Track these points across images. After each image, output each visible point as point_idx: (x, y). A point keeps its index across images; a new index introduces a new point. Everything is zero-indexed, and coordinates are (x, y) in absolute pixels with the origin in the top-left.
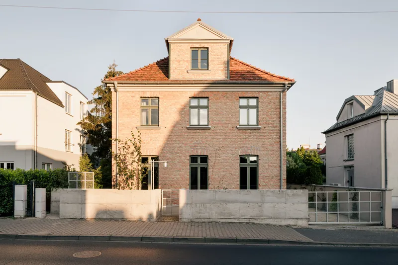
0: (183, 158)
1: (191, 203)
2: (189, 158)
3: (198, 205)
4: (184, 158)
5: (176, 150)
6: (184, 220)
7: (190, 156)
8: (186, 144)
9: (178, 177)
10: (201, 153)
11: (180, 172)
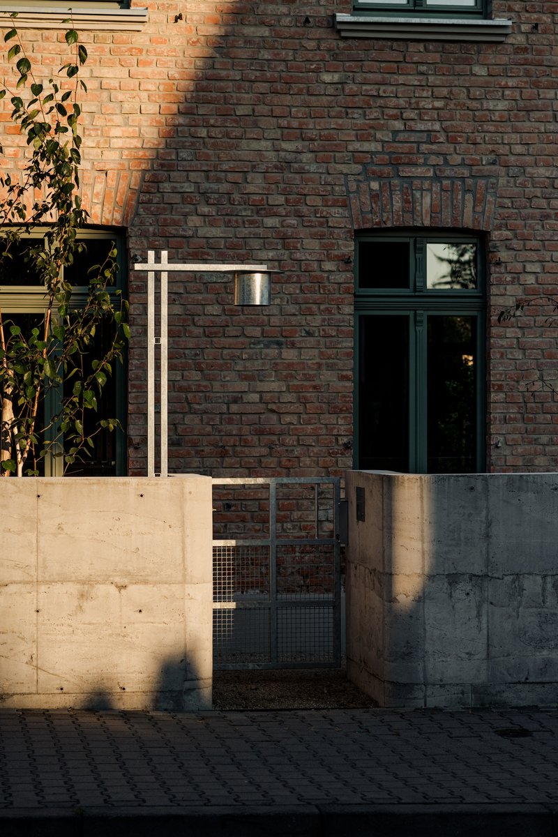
0: (310, 248)
1: (478, 569)
2: (349, 248)
3: (532, 585)
4: (314, 244)
5: (256, 184)
6: (436, 698)
7: (359, 233)
8: (327, 149)
9: (273, 385)
10: (434, 210)
11: (290, 355)
